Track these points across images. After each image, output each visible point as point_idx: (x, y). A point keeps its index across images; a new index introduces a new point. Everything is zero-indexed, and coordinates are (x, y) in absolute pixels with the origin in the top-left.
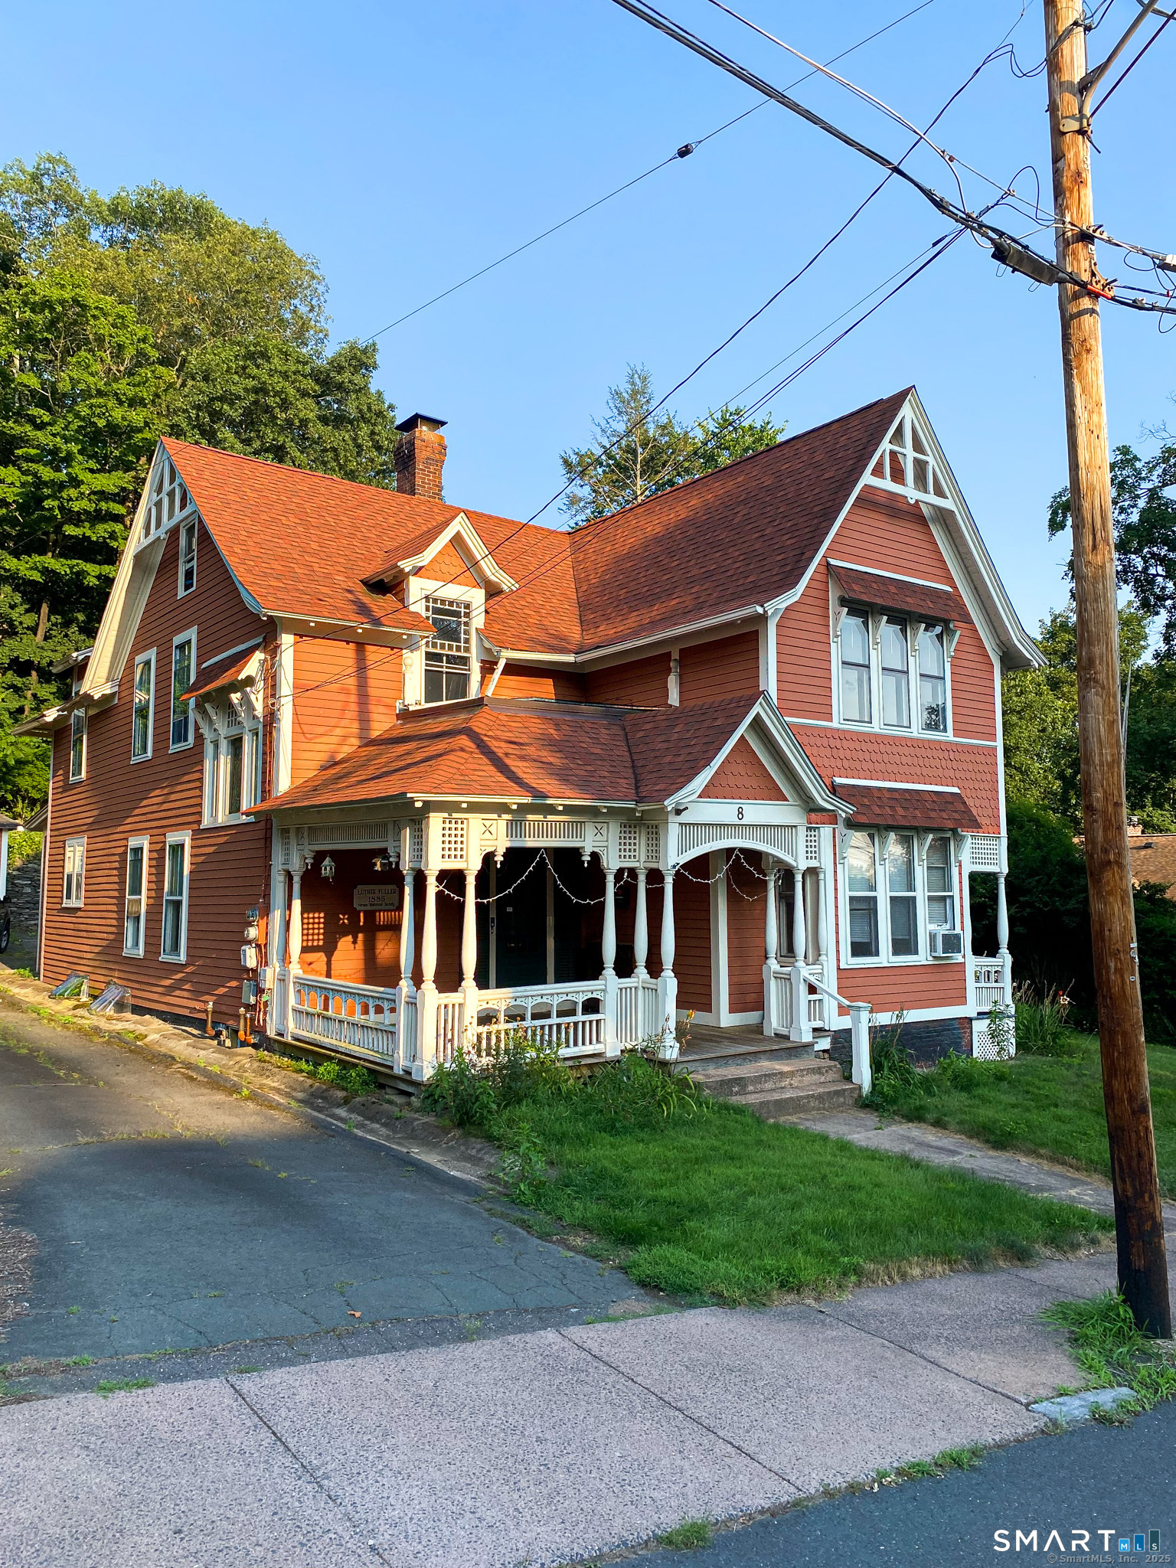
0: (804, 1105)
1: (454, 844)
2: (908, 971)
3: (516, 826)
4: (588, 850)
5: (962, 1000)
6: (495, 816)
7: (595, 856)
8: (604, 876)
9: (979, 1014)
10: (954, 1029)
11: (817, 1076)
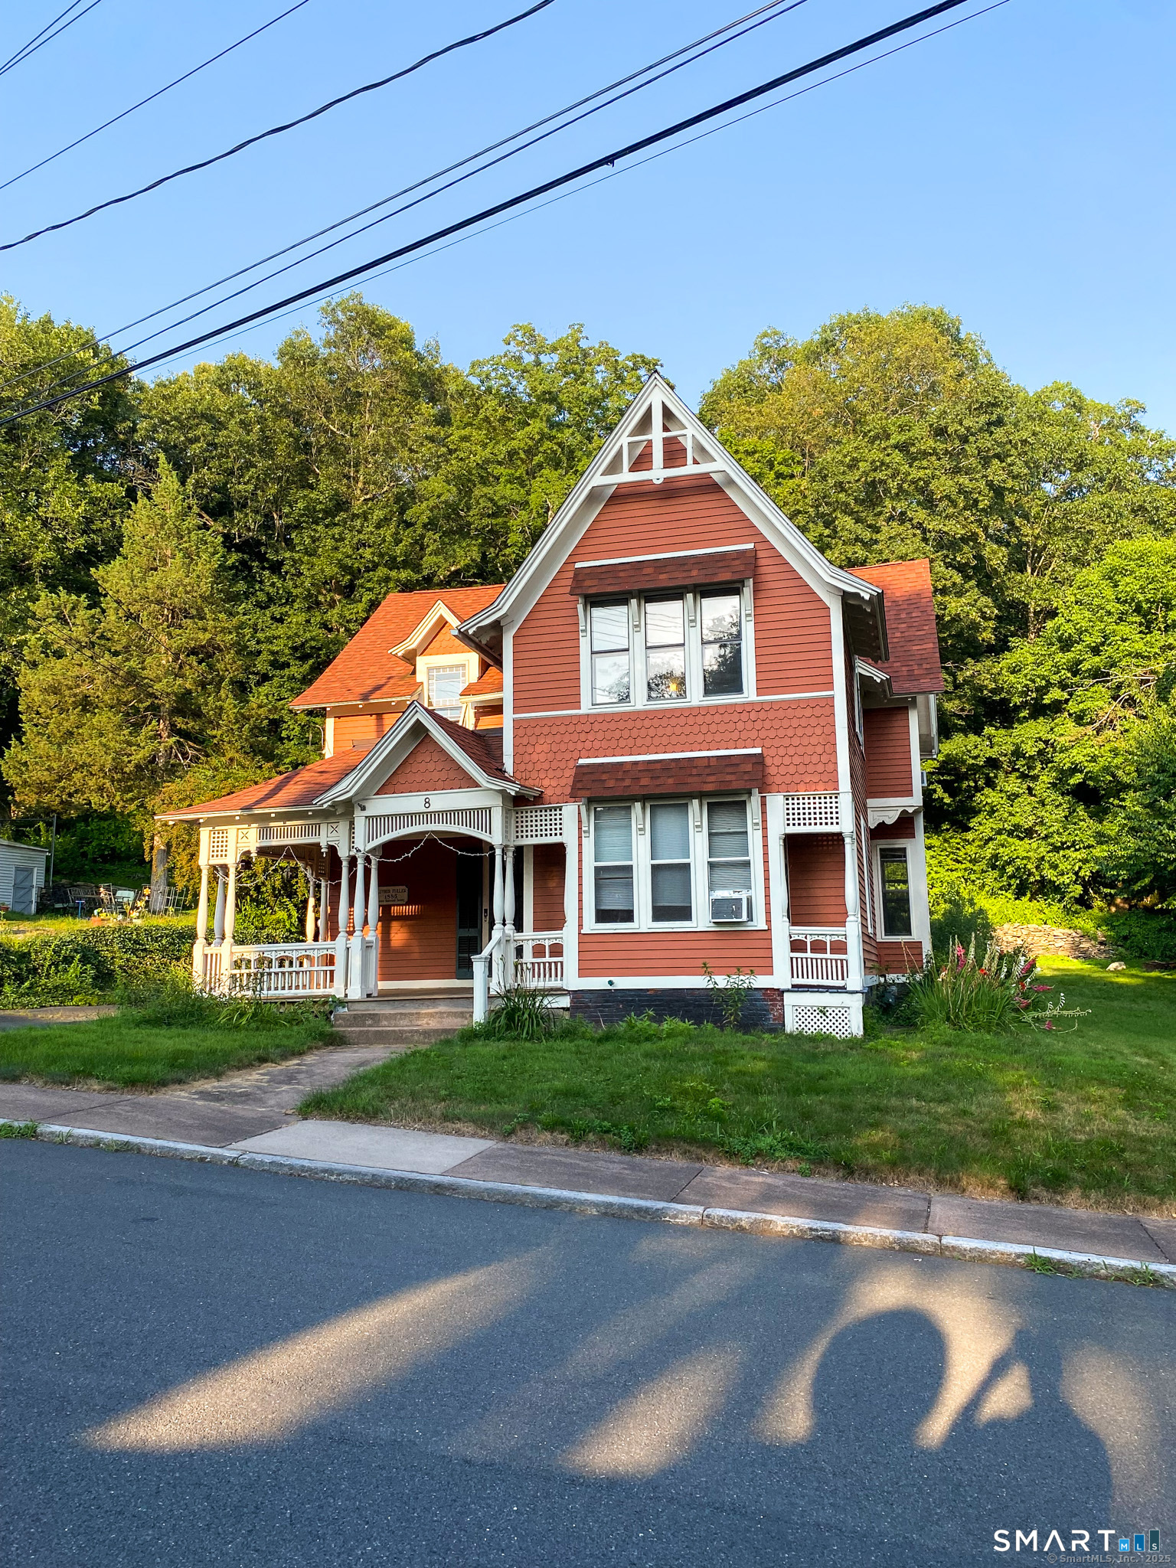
0: (406, 1038)
1: (220, 849)
2: (670, 937)
3: (264, 833)
4: (323, 844)
5: (768, 969)
6: (246, 826)
7: (333, 849)
8: (341, 863)
9: (793, 986)
10: (756, 1000)
11: (459, 1020)
